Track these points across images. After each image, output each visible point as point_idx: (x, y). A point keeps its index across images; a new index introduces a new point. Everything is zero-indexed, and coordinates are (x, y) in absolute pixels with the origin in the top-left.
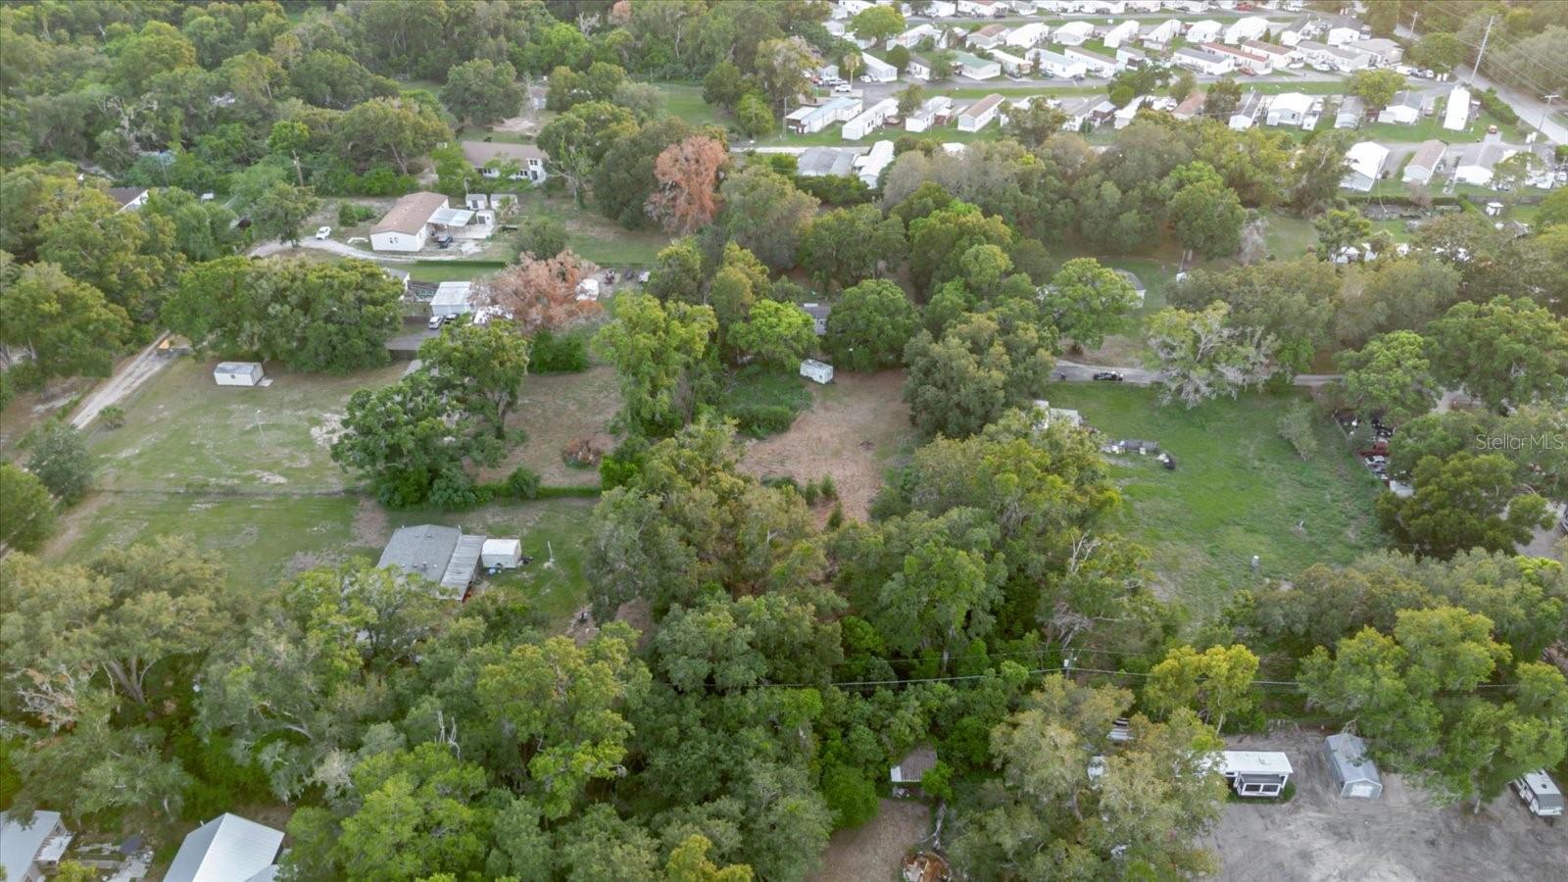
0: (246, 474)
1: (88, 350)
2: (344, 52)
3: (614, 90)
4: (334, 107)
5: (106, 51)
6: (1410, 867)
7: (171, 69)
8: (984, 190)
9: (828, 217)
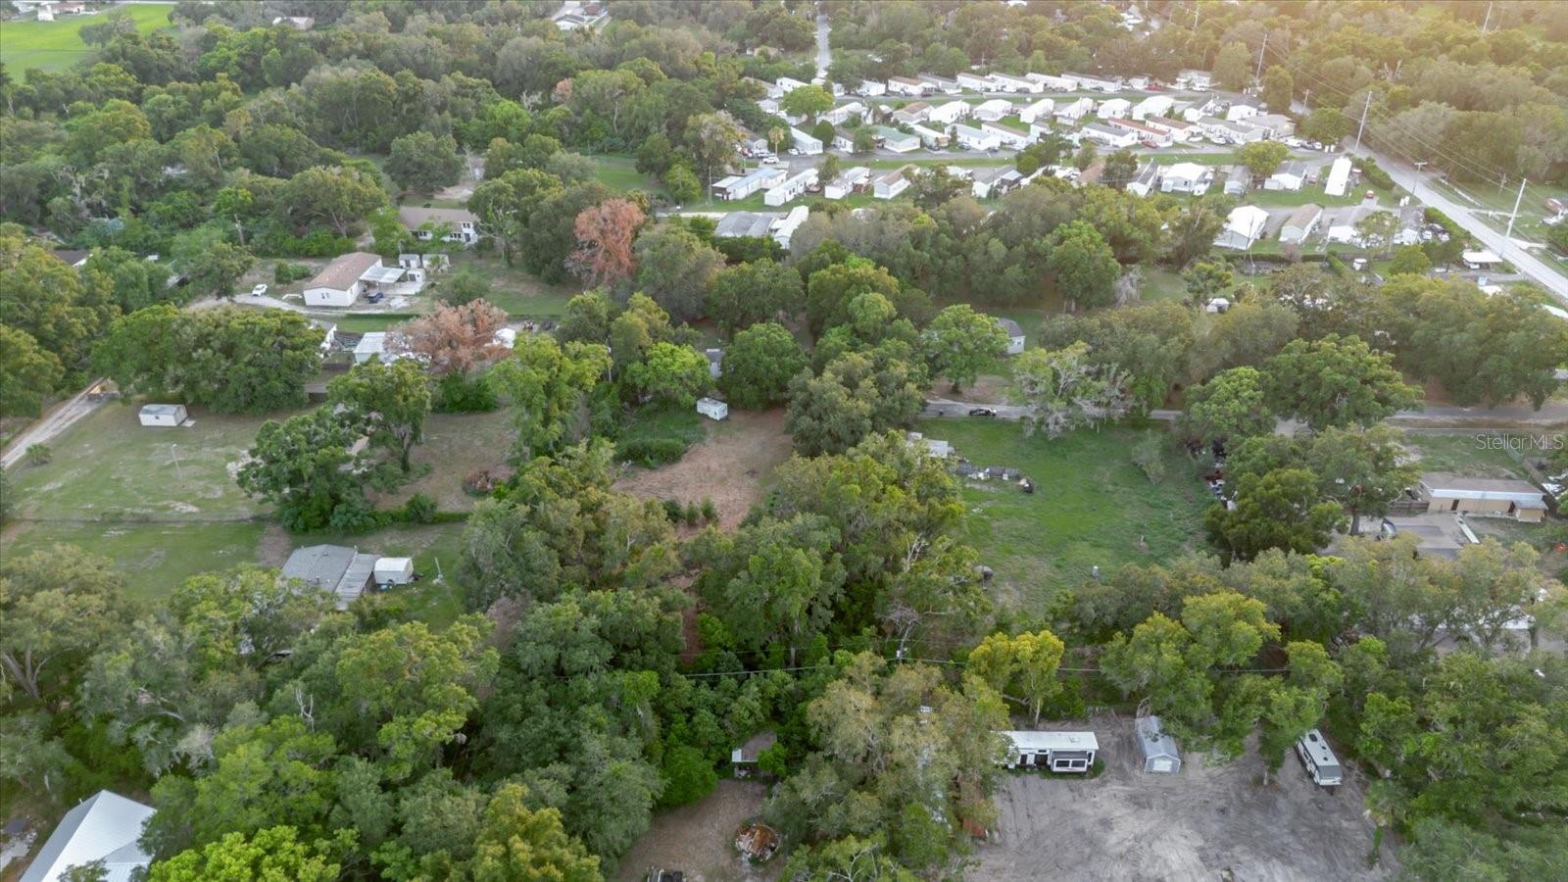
0: (160, 504)
1: (19, 392)
2: (295, 126)
3: (548, 160)
4: (281, 176)
5: (67, 127)
6: (1200, 832)
7: (124, 142)
8: (880, 247)
9: (732, 270)
